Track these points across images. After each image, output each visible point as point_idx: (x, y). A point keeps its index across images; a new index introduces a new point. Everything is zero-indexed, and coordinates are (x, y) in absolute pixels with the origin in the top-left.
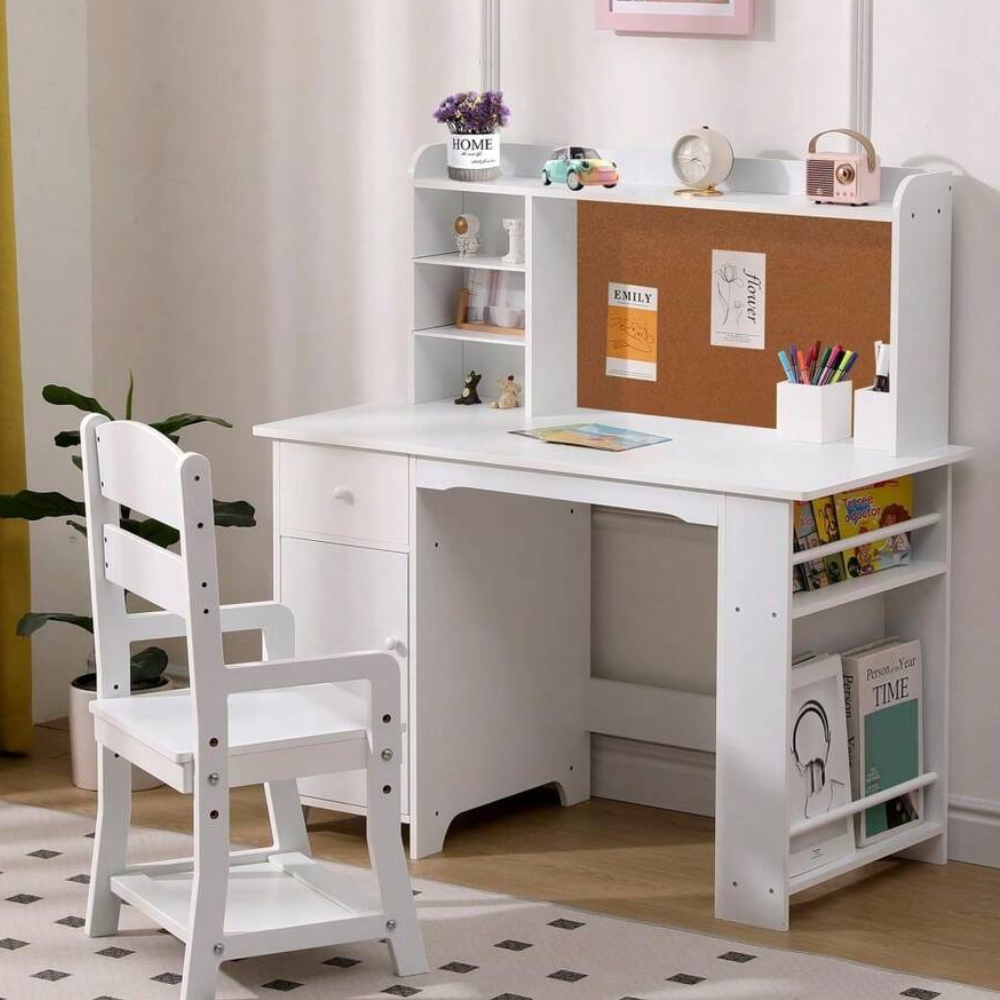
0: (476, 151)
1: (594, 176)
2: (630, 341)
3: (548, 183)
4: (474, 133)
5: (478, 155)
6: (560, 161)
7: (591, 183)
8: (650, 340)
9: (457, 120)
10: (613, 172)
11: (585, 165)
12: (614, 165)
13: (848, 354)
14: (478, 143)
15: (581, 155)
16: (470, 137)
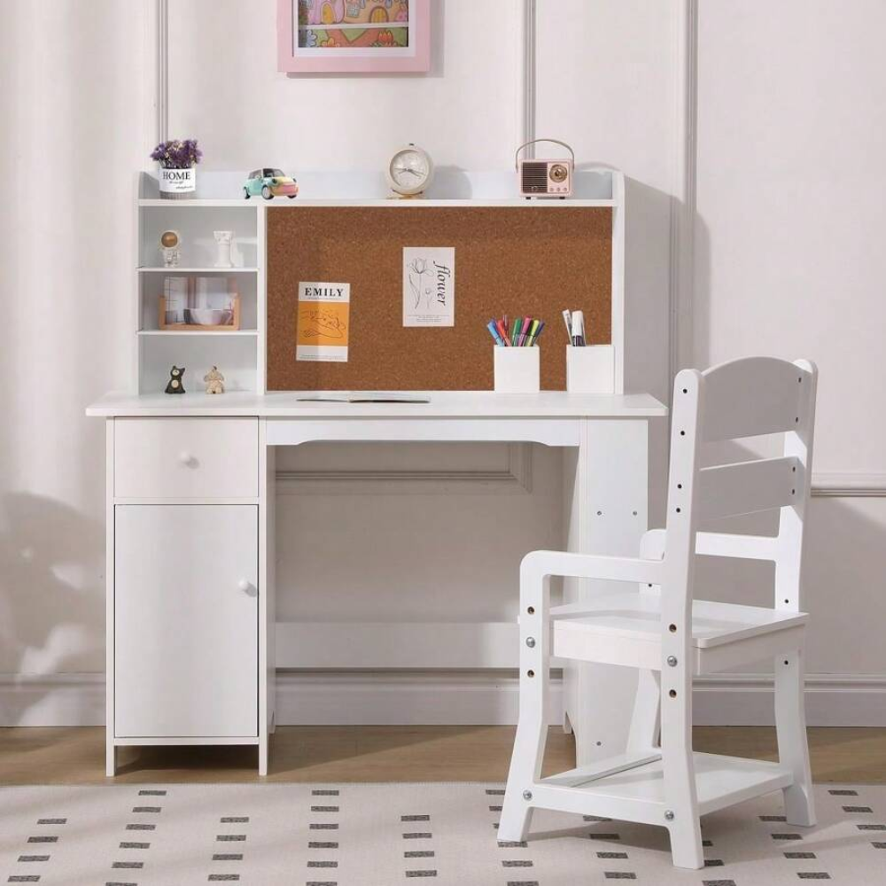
0: (179, 180)
1: (281, 189)
2: (321, 329)
3: (248, 197)
4: (177, 168)
5: (181, 183)
6: (256, 179)
7: (280, 194)
8: (341, 327)
9: (166, 159)
10: (294, 185)
11: (274, 181)
12: (294, 180)
13: (536, 323)
14: (180, 174)
15: (271, 174)
16: (175, 171)
